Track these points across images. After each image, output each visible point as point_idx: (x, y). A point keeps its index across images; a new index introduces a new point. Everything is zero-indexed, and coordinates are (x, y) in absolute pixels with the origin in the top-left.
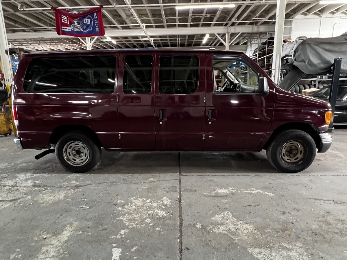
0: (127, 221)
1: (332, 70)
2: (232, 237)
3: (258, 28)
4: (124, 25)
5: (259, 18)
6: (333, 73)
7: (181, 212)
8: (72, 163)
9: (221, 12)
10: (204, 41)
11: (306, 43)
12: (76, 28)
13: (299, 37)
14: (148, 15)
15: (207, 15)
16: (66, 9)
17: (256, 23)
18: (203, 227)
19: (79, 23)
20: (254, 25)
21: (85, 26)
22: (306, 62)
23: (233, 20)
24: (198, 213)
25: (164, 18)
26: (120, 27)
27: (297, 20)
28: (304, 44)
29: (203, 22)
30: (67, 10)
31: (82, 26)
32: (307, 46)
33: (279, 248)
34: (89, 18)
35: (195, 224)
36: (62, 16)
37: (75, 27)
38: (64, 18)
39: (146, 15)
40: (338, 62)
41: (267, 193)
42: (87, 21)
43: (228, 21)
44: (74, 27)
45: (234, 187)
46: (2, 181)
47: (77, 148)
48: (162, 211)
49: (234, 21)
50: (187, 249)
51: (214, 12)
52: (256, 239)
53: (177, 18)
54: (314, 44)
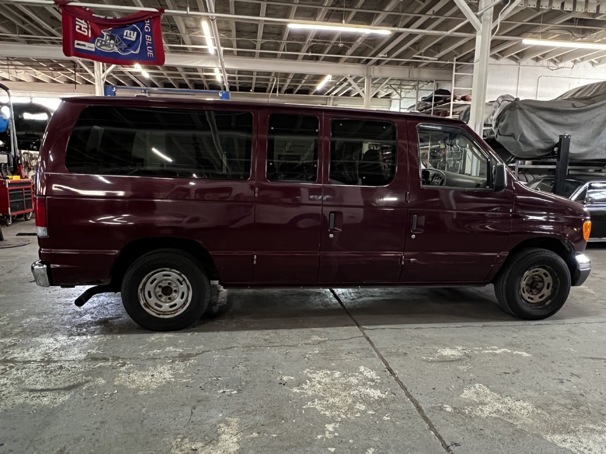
0: (324, 409)
1: (556, 153)
2: (511, 421)
3: (418, 72)
4: (182, 46)
5: (424, 56)
6: (558, 158)
7: (406, 390)
8: (154, 312)
9: (364, 40)
10: (319, 87)
11: (517, 106)
12: (105, 45)
13: (502, 97)
14: (231, 32)
15: (339, 43)
16: (86, 7)
17: (416, 65)
18: (458, 411)
19: (112, 38)
20: (414, 66)
21: (125, 44)
22: (517, 138)
23: (380, 55)
24: (434, 389)
25: (259, 40)
28: (513, 108)
29: (327, 54)
30: (88, 9)
31: (118, 44)
32: (518, 111)
33: (585, 432)
34: (134, 30)
35: (441, 406)
36: (77, 19)
37: (103, 43)
38: (82, 26)
39: (228, 31)
40: (564, 142)
41: (520, 353)
42: (130, 35)
43: (371, 56)
44: (101, 43)
45: (463, 346)
47: (164, 282)
48: (373, 389)
49: (382, 57)
50: (456, 445)
51: (349, 39)
52: (546, 421)
53: (284, 42)
54: (528, 110)
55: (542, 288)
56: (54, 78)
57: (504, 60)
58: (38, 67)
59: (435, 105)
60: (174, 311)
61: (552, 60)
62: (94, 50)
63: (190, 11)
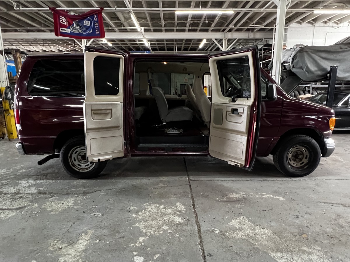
0: (144, 228)
1: (329, 77)
2: (253, 242)
3: (254, 34)
4: (122, 28)
5: (256, 25)
6: (329, 80)
7: (197, 218)
8: (77, 169)
9: (219, 18)
10: (201, 46)
11: (304, 50)
12: (75, 29)
13: (297, 45)
14: (147, 18)
15: (206, 21)
16: (65, 10)
17: (253, 30)
18: (222, 233)
19: (78, 25)
20: (251, 31)
21: (85, 28)
22: (304, 68)
23: (231, 26)
24: (214, 218)
25: (163, 23)
26: (117, 30)
27: (291, 28)
28: (302, 51)
29: (201, 27)
31: (81, 28)
32: (305, 54)
33: (299, 252)
34: (89, 20)
35: (213, 229)
36: (61, 16)
37: (74, 28)
38: (63, 20)
39: (145, 19)
40: (334, 70)
41: (278, 198)
42: (87, 23)
43: (226, 27)
44: (73, 29)
45: (244, 192)
46: (4, 188)
47: (82, 153)
48: (178, 217)
49: (232, 27)
50: (210, 255)
51: (212, 18)
52: (275, 243)
53: (176, 22)
54: (311, 52)
55: (302, 158)
56: (68, 49)
57: (304, 24)
58: (59, 44)
59: (264, 53)
60: (88, 168)
61: (335, 22)
62: (69, 32)
63: (117, 8)
